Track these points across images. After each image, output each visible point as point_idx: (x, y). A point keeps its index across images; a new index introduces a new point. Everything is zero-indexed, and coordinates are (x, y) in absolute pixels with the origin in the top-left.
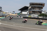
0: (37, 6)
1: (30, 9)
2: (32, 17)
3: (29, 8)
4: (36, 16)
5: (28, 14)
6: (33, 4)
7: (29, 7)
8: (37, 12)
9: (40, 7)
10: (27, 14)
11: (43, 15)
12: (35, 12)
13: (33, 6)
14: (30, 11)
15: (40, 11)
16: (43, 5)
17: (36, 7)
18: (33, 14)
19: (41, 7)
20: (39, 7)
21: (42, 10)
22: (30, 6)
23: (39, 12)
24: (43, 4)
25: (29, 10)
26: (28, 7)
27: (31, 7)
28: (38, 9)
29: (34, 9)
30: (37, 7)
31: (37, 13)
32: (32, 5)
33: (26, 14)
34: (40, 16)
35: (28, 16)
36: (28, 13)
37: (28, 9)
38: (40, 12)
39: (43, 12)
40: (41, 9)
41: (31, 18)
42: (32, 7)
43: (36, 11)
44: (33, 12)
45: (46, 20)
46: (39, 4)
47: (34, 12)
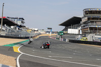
0: (100, 16)
1: (84, 23)
2: (89, 40)
3: (83, 20)
4: (97, 37)
5: (81, 33)
7: (83, 18)
8: (99, 29)
10: (79, 34)
12: (96, 29)
13: (92, 16)
14: (84, 26)
17: (97, 19)
18: (91, 33)
22: (85, 16)
25: (82, 25)
26: (80, 19)
27: (86, 18)
29: (93, 22)
35: (80, 38)
36: (81, 31)
37: (81, 22)
42: (89, 19)
43: (97, 26)
44: (91, 29)
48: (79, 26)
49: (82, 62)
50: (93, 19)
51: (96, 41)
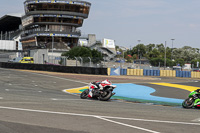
0: (58, 14)
1: (27, 28)
2: (36, 62)
3: (25, 23)
4: (53, 56)
5: (20, 48)
6: (40, 7)
7: (24, 17)
8: (57, 40)
9: (70, 20)
11: (84, 53)
12: (49, 39)
13: (41, 14)
14: (27, 35)
15: (69, 36)
16: (82, 12)
17: (52, 19)
18: (40, 48)
19: (76, 21)
20: (65, 20)
21: (79, 34)
22: (28, 15)
23: (65, 39)
24: (83, 7)
25: (23, 33)
27: (31, 18)
28: (62, 29)
29: (44, 26)
30: (59, 20)
31: (59, 44)
32: (35, 12)
33: (9, 51)
34: (71, 56)
35: (18, 58)
37: (20, 27)
38: (72, 41)
39: (82, 42)
40: (76, 27)
41: (33, 64)
42: (35, 20)
43: (52, 35)
44: (40, 39)
45: (94, 74)
46: (68, 7)
47: (46, 42)
48: (16, 35)
50: (44, 19)
51: (50, 63)
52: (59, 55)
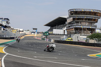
0: (85, 16)
1: (70, 23)
2: (74, 40)
3: (68, 21)
4: (82, 38)
6: (76, 13)
7: (68, 18)
8: (84, 29)
9: (91, 19)
10: (64, 35)
11: (98, 36)
12: (81, 29)
13: (77, 16)
14: (69, 27)
15: (91, 27)
17: (82, 19)
18: (76, 33)
20: (89, 19)
21: (96, 27)
23: (89, 29)
24: (98, 13)
25: (67, 26)
26: (65, 20)
27: (71, 18)
28: (87, 24)
29: (78, 22)
30: (86, 19)
31: (85, 32)
32: (74, 15)
33: (61, 35)
34: (91, 37)
35: (65, 38)
36: (66, 32)
37: (66, 23)
38: (92, 30)
39: (97, 31)
40: (94, 23)
41: (72, 42)
42: (74, 19)
43: (82, 27)
44: (76, 29)
46: (90, 13)
47: (78, 30)
48: (64, 27)
49: (67, 62)
50: (78, 19)
51: (81, 41)
52: (86, 37)
